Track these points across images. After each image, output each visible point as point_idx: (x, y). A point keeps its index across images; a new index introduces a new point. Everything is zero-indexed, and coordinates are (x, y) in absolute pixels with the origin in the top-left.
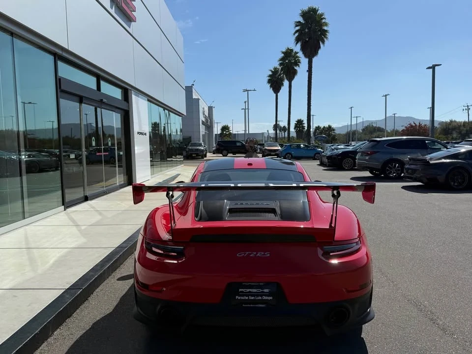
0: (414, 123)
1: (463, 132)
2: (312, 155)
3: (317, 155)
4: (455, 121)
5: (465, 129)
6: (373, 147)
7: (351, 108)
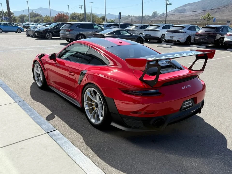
0: (61, 13)
1: (80, 19)
2: (16, 30)
3: (19, 30)
4: (76, 13)
5: (81, 17)
6: (70, 27)
7: (27, 1)
